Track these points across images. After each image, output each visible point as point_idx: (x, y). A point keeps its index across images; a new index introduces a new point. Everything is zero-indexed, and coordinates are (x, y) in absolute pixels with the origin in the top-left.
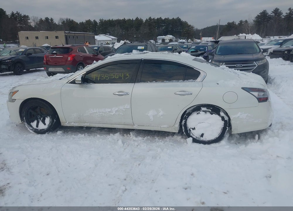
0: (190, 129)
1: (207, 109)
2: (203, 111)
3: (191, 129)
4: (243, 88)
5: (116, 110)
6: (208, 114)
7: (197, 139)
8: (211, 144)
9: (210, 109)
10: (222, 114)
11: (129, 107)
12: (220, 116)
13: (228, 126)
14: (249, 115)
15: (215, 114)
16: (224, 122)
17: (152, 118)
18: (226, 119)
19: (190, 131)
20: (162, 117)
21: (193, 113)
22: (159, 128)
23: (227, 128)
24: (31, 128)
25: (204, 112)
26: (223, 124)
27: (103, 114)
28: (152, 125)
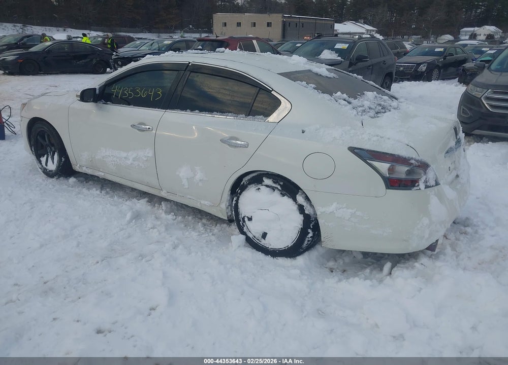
0: (243, 219)
1: (274, 183)
2: (267, 186)
3: (246, 219)
4: (352, 150)
5: (134, 156)
6: (277, 194)
7: (256, 241)
8: (279, 258)
9: (279, 184)
10: (300, 199)
11: (151, 154)
12: (296, 203)
13: (311, 229)
14: (358, 213)
15: (289, 197)
16: (304, 217)
17: (185, 182)
18: (307, 212)
19: (244, 221)
20: (200, 184)
21: (249, 186)
22: (199, 204)
23: (310, 231)
24: (40, 166)
25: (268, 189)
26: (302, 223)
27: (118, 160)
28: (188, 196)
